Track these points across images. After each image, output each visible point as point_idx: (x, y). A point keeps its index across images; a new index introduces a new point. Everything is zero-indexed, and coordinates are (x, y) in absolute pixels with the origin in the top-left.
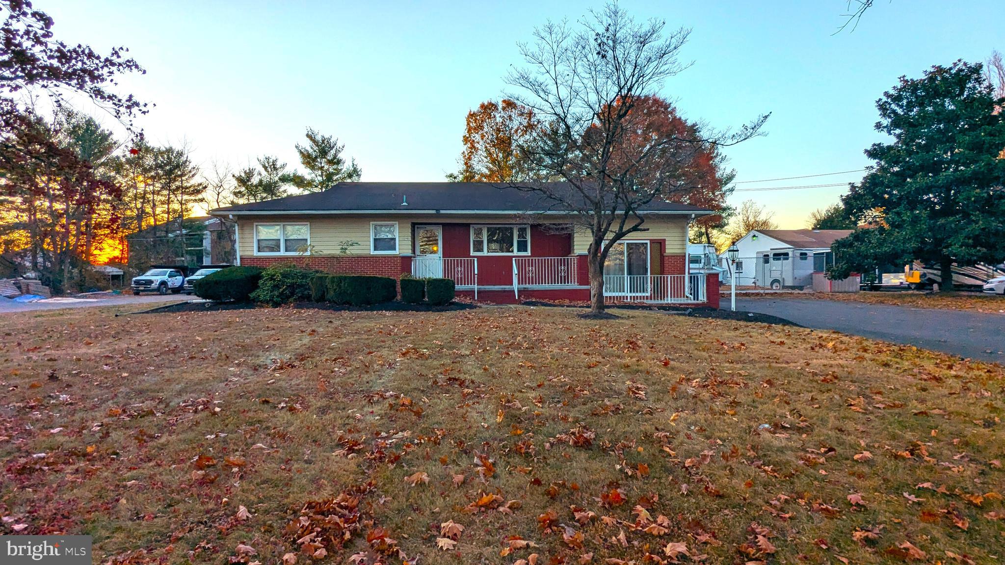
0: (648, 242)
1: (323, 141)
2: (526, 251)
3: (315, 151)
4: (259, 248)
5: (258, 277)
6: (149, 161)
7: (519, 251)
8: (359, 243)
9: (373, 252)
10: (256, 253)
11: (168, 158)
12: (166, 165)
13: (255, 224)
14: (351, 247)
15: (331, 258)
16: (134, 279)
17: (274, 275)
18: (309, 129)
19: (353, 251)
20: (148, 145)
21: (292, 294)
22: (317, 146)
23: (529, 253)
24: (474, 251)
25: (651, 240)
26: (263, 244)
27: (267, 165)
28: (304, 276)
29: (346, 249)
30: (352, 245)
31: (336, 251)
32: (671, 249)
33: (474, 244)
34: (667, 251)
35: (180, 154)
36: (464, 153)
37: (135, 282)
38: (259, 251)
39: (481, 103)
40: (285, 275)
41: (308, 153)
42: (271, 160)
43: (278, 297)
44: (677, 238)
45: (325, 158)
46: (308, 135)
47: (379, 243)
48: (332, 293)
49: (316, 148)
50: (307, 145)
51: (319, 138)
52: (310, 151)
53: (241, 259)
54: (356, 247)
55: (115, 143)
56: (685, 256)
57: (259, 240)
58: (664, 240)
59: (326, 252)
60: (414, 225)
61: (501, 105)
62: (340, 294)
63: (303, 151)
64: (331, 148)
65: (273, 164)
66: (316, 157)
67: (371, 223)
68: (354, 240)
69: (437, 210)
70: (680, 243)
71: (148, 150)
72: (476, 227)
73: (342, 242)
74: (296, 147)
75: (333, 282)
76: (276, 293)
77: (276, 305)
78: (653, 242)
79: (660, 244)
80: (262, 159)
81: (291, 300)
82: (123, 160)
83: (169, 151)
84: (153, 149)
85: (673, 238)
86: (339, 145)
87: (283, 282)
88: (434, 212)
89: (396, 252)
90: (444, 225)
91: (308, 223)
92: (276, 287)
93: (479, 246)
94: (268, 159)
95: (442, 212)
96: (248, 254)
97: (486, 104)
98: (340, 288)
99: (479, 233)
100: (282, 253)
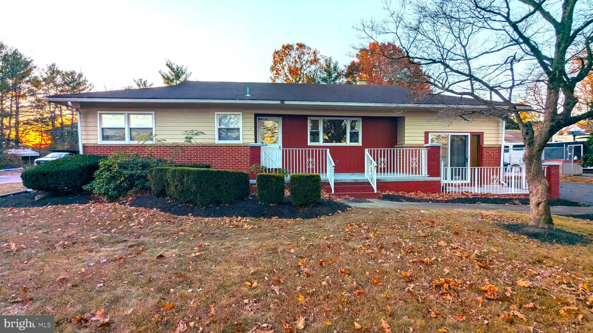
0: (469, 134)
1: (177, 69)
2: (358, 142)
3: (172, 75)
4: (103, 136)
5: (96, 167)
6: (59, 80)
7: (351, 141)
8: (204, 132)
9: (217, 142)
10: (100, 142)
11: (73, 77)
12: (70, 83)
13: (99, 112)
14: (196, 137)
15: (175, 147)
16: (36, 160)
17: (111, 166)
18: (168, 60)
19: (197, 140)
20: (59, 69)
21: (132, 185)
22: (174, 72)
23: (360, 144)
24: (311, 141)
25: (471, 133)
26: (108, 133)
27: (140, 84)
28: (144, 167)
29: (191, 138)
30: (197, 134)
31: (180, 140)
32: (488, 141)
33: (311, 134)
34: (485, 143)
35: (80, 76)
36: (271, 77)
37: (36, 162)
38: (103, 140)
39: (282, 45)
40: (123, 166)
41: (167, 76)
42: (143, 81)
43: (114, 189)
44: (492, 132)
45: (178, 80)
46: (167, 65)
47: (223, 133)
48: (172, 189)
49: (173, 73)
50: (167, 71)
51: (175, 67)
52: (169, 75)
53: (84, 147)
54: (201, 136)
55: (35, 67)
56: (501, 148)
57: (102, 129)
58: (483, 133)
59: (170, 141)
60: (256, 115)
61: (295, 47)
62: (183, 191)
63: (164, 75)
64: (183, 73)
65: (144, 83)
66: (173, 79)
67: (216, 113)
68: (199, 129)
69: (281, 101)
70: (496, 135)
71: (58, 72)
72: (313, 118)
73: (186, 131)
74: (160, 72)
75: (174, 176)
76: (112, 185)
77: (113, 199)
78: (473, 134)
79: (478, 137)
80: (137, 79)
81: (130, 192)
82: (40, 79)
83: (72, 73)
84: (62, 72)
85: (489, 132)
86: (188, 72)
87: (121, 174)
88: (278, 102)
89: (240, 142)
90: (284, 117)
91: (153, 113)
92: (113, 178)
93: (315, 136)
94: (141, 80)
95: (286, 102)
96: (92, 142)
97: (286, 45)
98: (182, 184)
99: (315, 125)
100: (127, 141)
